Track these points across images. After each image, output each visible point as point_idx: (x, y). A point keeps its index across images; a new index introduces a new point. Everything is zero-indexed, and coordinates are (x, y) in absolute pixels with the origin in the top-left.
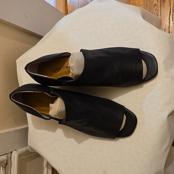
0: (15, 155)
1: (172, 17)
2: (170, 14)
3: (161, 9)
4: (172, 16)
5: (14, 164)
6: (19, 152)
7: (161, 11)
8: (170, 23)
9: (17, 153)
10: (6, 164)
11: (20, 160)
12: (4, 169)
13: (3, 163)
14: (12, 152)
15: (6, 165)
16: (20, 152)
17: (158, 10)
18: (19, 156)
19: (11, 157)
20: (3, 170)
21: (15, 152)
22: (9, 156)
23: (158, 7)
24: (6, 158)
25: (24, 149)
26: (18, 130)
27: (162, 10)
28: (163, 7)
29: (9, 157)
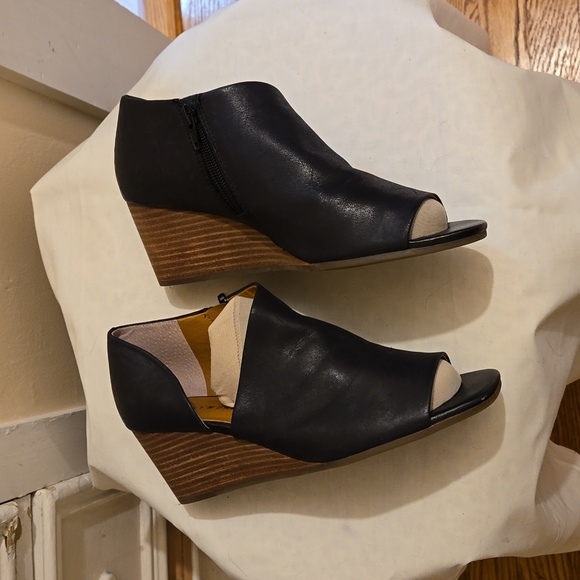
0: (44, 503)
1: (526, 38)
2: (517, 29)
3: (486, 12)
4: (525, 32)
5: (43, 533)
6: (56, 494)
7: (487, 20)
8: (520, 57)
9: (50, 496)
10: (18, 533)
11: (63, 521)
12: (10, 548)
13: (7, 527)
14: (32, 494)
15: (17, 535)
16: (61, 491)
17: (478, 17)
18: (59, 506)
19: (30, 511)
20: (7, 551)
21: (44, 491)
22: (26, 505)
23: (477, 7)
24: (15, 510)
25: (72, 484)
26: (48, 419)
27: (490, 16)
28: (494, 5)
29: (26, 509)
